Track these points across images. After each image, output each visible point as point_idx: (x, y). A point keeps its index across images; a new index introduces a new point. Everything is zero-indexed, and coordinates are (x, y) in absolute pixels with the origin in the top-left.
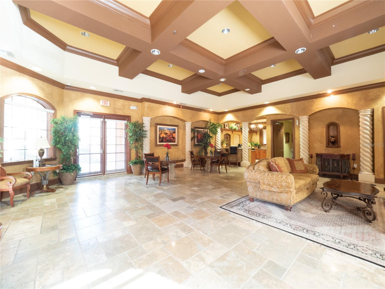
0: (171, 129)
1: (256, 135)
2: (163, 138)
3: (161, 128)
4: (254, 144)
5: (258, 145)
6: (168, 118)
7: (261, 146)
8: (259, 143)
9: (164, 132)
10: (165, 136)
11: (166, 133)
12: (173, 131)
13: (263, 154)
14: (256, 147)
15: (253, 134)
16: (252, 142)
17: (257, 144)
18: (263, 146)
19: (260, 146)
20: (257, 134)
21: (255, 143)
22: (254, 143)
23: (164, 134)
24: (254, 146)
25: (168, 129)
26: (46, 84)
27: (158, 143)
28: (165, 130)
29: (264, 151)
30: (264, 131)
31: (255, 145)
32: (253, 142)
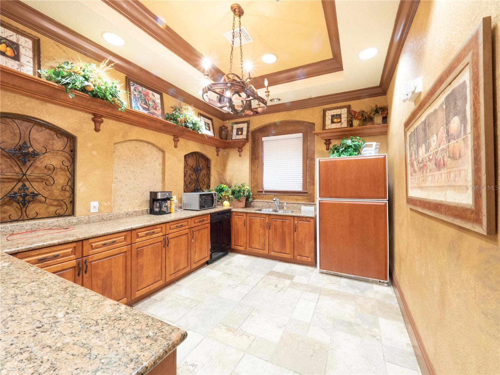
1: (240, 156)
4: (230, 192)
5: (246, 194)
7: (254, 198)
8: (247, 187)
13: (265, 230)
14: (239, 201)
15: (228, 154)
16: (226, 184)
17: (239, 191)
18: (263, 198)
19: (250, 200)
20: (242, 154)
21: (233, 188)
22: (230, 187)
24: (229, 199)
29: (267, 220)
30: (265, 144)
31: (233, 193)
32: (228, 181)
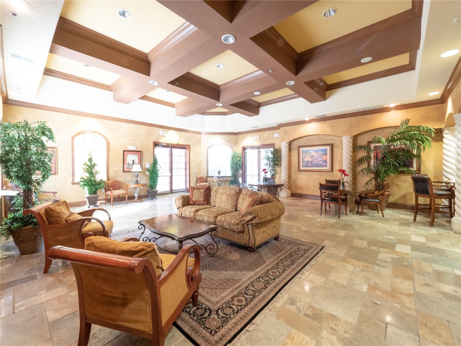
0: (320, 151)
2: (308, 162)
3: (305, 151)
6: (316, 137)
9: (309, 155)
10: (310, 159)
11: (312, 155)
12: (323, 152)
23: (310, 157)
25: (316, 151)
26: (227, 136)
27: (302, 168)
28: (311, 153)
